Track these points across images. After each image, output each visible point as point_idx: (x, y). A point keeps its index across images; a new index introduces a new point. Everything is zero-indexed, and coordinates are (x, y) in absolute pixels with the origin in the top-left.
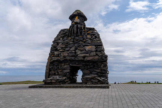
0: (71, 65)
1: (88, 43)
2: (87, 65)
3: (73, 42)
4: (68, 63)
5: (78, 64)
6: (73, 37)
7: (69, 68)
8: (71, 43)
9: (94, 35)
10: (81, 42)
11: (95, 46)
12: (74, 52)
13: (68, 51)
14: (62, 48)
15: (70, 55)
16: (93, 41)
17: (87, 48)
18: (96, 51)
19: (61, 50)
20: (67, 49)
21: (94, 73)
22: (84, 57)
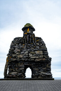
0: (25, 64)
1: (38, 49)
2: (37, 65)
3: (27, 47)
4: (23, 63)
5: (30, 64)
6: (26, 44)
7: (24, 67)
8: (25, 48)
9: (41, 43)
10: (32, 48)
11: (43, 51)
12: (27, 55)
13: (23, 54)
14: (18, 51)
15: (25, 57)
16: (41, 47)
17: (37, 52)
18: (43, 55)
19: (18, 53)
20: (22, 53)
21: (42, 70)
22: (35, 59)
